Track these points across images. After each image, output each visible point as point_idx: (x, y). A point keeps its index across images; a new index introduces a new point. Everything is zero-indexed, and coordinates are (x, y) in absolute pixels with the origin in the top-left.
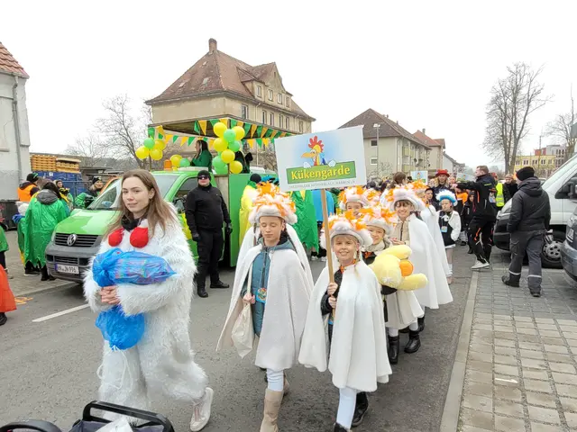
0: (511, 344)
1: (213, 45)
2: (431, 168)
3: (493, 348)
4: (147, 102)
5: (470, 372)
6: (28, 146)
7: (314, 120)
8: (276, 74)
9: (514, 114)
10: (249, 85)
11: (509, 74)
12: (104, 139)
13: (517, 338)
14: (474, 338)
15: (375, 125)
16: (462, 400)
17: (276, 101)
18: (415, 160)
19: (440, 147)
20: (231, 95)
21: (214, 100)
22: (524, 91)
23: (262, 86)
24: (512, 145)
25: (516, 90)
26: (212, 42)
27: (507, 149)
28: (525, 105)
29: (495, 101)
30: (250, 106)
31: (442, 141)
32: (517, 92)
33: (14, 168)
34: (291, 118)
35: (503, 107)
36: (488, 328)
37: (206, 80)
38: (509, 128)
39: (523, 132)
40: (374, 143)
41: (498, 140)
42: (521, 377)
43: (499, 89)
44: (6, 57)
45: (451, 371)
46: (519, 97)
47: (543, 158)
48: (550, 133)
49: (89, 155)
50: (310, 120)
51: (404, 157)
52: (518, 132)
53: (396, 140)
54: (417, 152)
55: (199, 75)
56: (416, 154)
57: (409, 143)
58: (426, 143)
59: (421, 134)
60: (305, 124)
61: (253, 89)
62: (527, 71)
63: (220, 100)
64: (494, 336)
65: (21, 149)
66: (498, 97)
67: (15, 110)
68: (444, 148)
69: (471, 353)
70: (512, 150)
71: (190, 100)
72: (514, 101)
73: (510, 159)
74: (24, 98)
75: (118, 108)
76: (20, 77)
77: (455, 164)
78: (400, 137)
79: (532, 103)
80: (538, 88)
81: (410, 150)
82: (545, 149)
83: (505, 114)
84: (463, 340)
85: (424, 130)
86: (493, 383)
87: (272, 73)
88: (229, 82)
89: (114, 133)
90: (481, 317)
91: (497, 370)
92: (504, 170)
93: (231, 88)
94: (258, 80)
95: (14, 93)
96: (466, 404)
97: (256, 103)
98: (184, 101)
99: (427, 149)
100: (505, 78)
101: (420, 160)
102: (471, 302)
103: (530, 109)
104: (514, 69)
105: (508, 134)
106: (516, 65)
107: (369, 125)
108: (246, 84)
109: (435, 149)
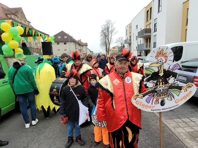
2: (84, 53)
8: (22, 12)
11: (106, 23)
15: (65, 37)
18: (79, 50)
19: (86, 45)
22: (110, 29)
23: (16, 17)
25: (108, 29)
28: (111, 33)
29: (103, 31)
31: (87, 44)
40: (65, 44)
43: (104, 27)
46: (109, 31)
47: (115, 49)
48: (117, 42)
52: (110, 41)
53: (73, 42)
54: (80, 47)
57: (77, 44)
58: (82, 45)
59: (80, 41)
62: (111, 23)
70: (108, 47)
73: (108, 50)
77: (90, 51)
79: (113, 33)
80: (114, 28)
81: (77, 46)
82: (115, 47)
87: (21, 11)
94: (14, 14)
100: (105, 24)
101: (81, 50)
103: (112, 35)
104: (107, 22)
106: (108, 20)
107: (63, 37)
108: (8, 15)
109: (85, 46)
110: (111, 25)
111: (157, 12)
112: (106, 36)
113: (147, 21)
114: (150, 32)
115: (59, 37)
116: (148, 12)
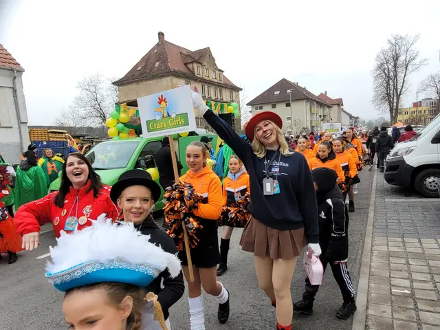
0: (404, 261)
1: (161, 36)
3: (389, 265)
4: (113, 83)
5: (372, 285)
6: (26, 123)
7: (241, 89)
8: (211, 56)
9: (396, 76)
10: (190, 66)
11: (390, 46)
12: (83, 112)
13: (407, 256)
14: (374, 257)
15: (288, 91)
16: (367, 308)
17: (212, 76)
18: (320, 116)
19: (338, 105)
20: (177, 74)
21: (164, 79)
22: (402, 58)
23: (200, 65)
24: (395, 100)
25: (396, 58)
26: (161, 35)
27: (391, 103)
28: (404, 69)
29: (380, 67)
30: (192, 82)
31: (340, 100)
32: (397, 59)
33: (17, 140)
34: (224, 90)
35: (386, 72)
36: (384, 248)
37: (157, 64)
38: (392, 87)
39: (404, 89)
40: (288, 105)
41: (384, 97)
42: (412, 288)
43: (382, 57)
44: (7, 56)
45: (357, 285)
46: (399, 63)
47: (420, 109)
48: (424, 90)
49: (72, 125)
50: (238, 89)
51: (312, 114)
52: (399, 90)
53: (305, 102)
54: (322, 110)
55: (152, 60)
56: (321, 111)
57: (315, 103)
58: (328, 102)
59: (324, 96)
60: (234, 93)
61: (193, 68)
62: (404, 42)
63: (168, 79)
64: (389, 255)
65: (22, 125)
66: (382, 64)
67: (15, 96)
68: (342, 105)
69: (372, 269)
70: (395, 104)
71: (146, 80)
72: (395, 66)
73: (394, 111)
74: (22, 86)
75: (92, 89)
76: (18, 71)
77: (351, 117)
78: (308, 99)
79: (409, 67)
80: (414, 55)
81: (316, 109)
82: (420, 102)
83: (388, 77)
84: (365, 260)
85: (326, 92)
86: (391, 293)
87: (208, 54)
88: (175, 64)
89: (90, 108)
90: (378, 240)
91: (393, 283)
92: (389, 120)
93: (176, 69)
94: (197, 62)
95: (14, 83)
96: (370, 312)
97: (196, 80)
98: (142, 81)
99: (329, 107)
100: (387, 48)
101: (324, 116)
102: (370, 228)
103: (408, 72)
104: (393, 41)
105: (391, 92)
106: (395, 39)
107: (283, 91)
108: (188, 65)
109: (335, 107)
110: (403, 48)
115: (276, 93)
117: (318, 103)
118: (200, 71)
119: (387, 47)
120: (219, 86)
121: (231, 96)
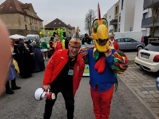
7: (43, 21)
8: (32, 7)
10: (25, 10)
15: (59, 23)
17: (33, 15)
20: (21, 13)
21: (15, 14)
23: (29, 10)
25: (91, 16)
27: (89, 30)
29: (87, 19)
30: (26, 16)
31: (74, 27)
34: (37, 20)
37: (11, 7)
38: (89, 25)
41: (87, 28)
43: (87, 16)
46: (92, 18)
50: (42, 21)
58: (71, 28)
59: (69, 25)
60: (41, 22)
61: (26, 11)
63: (17, 14)
71: (6, 13)
73: (90, 32)
81: (68, 30)
88: (19, 9)
94: (27, 8)
97: (28, 16)
98: (4, 13)
99: (71, 29)
101: (70, 32)
104: (90, 11)
108: (24, 10)
109: (73, 30)
110: (93, 13)
111: (121, 9)
112: (89, 22)
113: (116, 14)
114: (117, 22)
115: (55, 23)
116: (116, 7)
117: (69, 28)
118: (29, 13)
119: (88, 13)
120: (36, 19)
121: (40, 23)
